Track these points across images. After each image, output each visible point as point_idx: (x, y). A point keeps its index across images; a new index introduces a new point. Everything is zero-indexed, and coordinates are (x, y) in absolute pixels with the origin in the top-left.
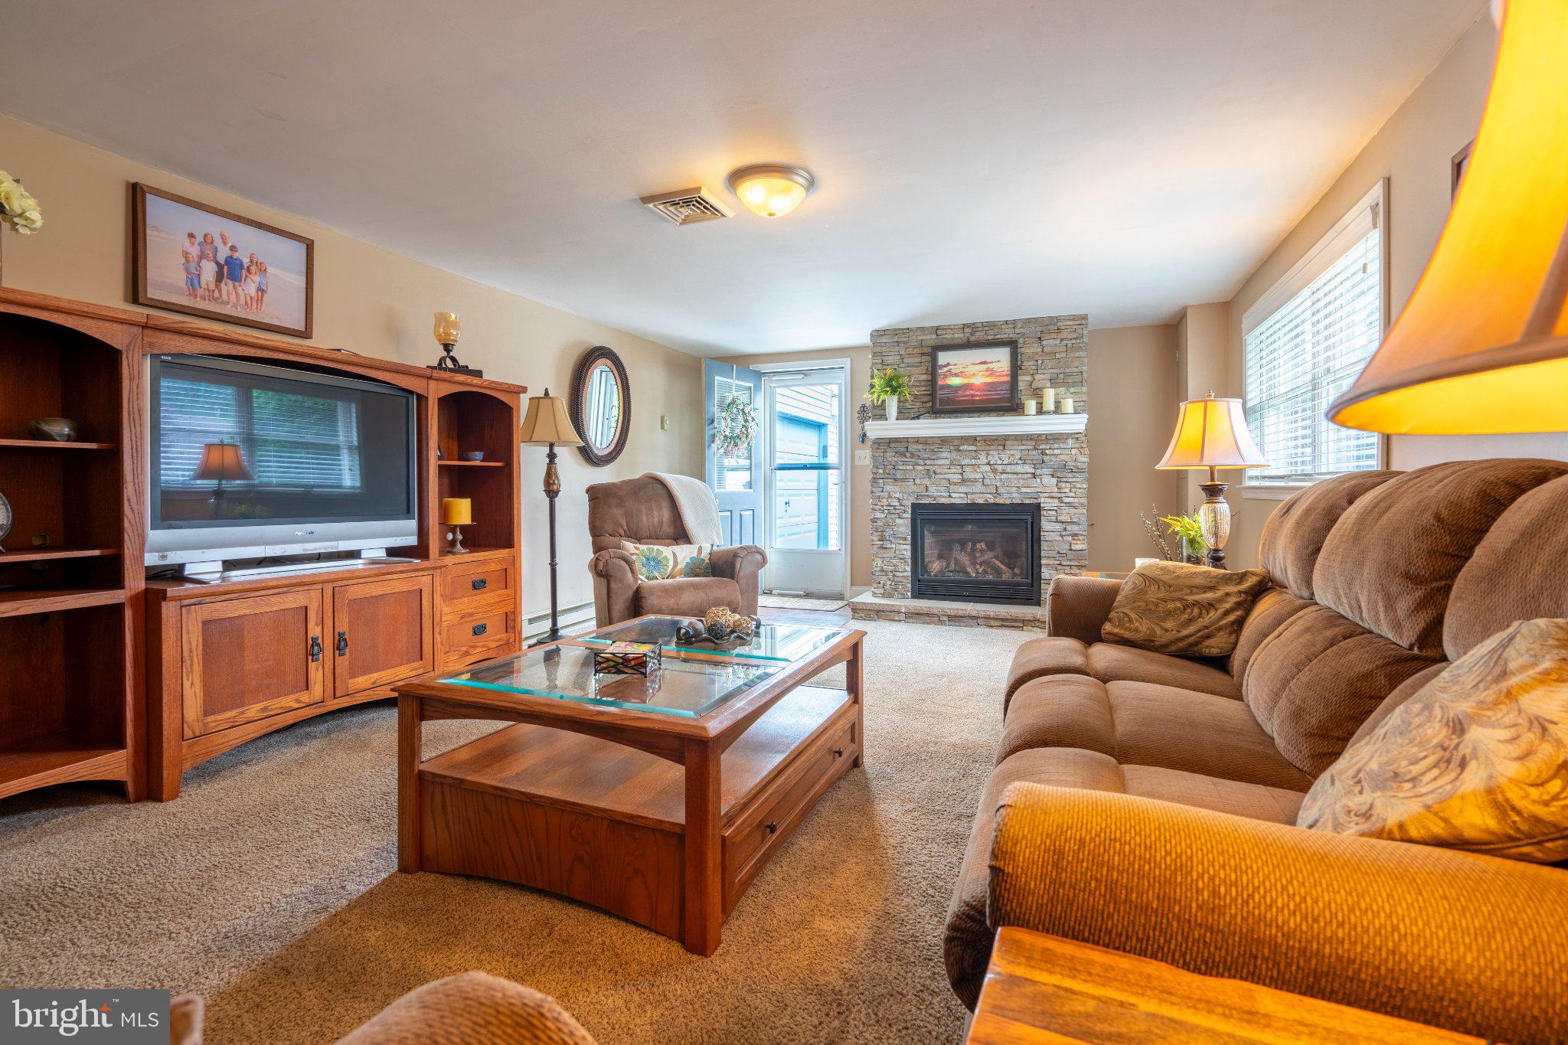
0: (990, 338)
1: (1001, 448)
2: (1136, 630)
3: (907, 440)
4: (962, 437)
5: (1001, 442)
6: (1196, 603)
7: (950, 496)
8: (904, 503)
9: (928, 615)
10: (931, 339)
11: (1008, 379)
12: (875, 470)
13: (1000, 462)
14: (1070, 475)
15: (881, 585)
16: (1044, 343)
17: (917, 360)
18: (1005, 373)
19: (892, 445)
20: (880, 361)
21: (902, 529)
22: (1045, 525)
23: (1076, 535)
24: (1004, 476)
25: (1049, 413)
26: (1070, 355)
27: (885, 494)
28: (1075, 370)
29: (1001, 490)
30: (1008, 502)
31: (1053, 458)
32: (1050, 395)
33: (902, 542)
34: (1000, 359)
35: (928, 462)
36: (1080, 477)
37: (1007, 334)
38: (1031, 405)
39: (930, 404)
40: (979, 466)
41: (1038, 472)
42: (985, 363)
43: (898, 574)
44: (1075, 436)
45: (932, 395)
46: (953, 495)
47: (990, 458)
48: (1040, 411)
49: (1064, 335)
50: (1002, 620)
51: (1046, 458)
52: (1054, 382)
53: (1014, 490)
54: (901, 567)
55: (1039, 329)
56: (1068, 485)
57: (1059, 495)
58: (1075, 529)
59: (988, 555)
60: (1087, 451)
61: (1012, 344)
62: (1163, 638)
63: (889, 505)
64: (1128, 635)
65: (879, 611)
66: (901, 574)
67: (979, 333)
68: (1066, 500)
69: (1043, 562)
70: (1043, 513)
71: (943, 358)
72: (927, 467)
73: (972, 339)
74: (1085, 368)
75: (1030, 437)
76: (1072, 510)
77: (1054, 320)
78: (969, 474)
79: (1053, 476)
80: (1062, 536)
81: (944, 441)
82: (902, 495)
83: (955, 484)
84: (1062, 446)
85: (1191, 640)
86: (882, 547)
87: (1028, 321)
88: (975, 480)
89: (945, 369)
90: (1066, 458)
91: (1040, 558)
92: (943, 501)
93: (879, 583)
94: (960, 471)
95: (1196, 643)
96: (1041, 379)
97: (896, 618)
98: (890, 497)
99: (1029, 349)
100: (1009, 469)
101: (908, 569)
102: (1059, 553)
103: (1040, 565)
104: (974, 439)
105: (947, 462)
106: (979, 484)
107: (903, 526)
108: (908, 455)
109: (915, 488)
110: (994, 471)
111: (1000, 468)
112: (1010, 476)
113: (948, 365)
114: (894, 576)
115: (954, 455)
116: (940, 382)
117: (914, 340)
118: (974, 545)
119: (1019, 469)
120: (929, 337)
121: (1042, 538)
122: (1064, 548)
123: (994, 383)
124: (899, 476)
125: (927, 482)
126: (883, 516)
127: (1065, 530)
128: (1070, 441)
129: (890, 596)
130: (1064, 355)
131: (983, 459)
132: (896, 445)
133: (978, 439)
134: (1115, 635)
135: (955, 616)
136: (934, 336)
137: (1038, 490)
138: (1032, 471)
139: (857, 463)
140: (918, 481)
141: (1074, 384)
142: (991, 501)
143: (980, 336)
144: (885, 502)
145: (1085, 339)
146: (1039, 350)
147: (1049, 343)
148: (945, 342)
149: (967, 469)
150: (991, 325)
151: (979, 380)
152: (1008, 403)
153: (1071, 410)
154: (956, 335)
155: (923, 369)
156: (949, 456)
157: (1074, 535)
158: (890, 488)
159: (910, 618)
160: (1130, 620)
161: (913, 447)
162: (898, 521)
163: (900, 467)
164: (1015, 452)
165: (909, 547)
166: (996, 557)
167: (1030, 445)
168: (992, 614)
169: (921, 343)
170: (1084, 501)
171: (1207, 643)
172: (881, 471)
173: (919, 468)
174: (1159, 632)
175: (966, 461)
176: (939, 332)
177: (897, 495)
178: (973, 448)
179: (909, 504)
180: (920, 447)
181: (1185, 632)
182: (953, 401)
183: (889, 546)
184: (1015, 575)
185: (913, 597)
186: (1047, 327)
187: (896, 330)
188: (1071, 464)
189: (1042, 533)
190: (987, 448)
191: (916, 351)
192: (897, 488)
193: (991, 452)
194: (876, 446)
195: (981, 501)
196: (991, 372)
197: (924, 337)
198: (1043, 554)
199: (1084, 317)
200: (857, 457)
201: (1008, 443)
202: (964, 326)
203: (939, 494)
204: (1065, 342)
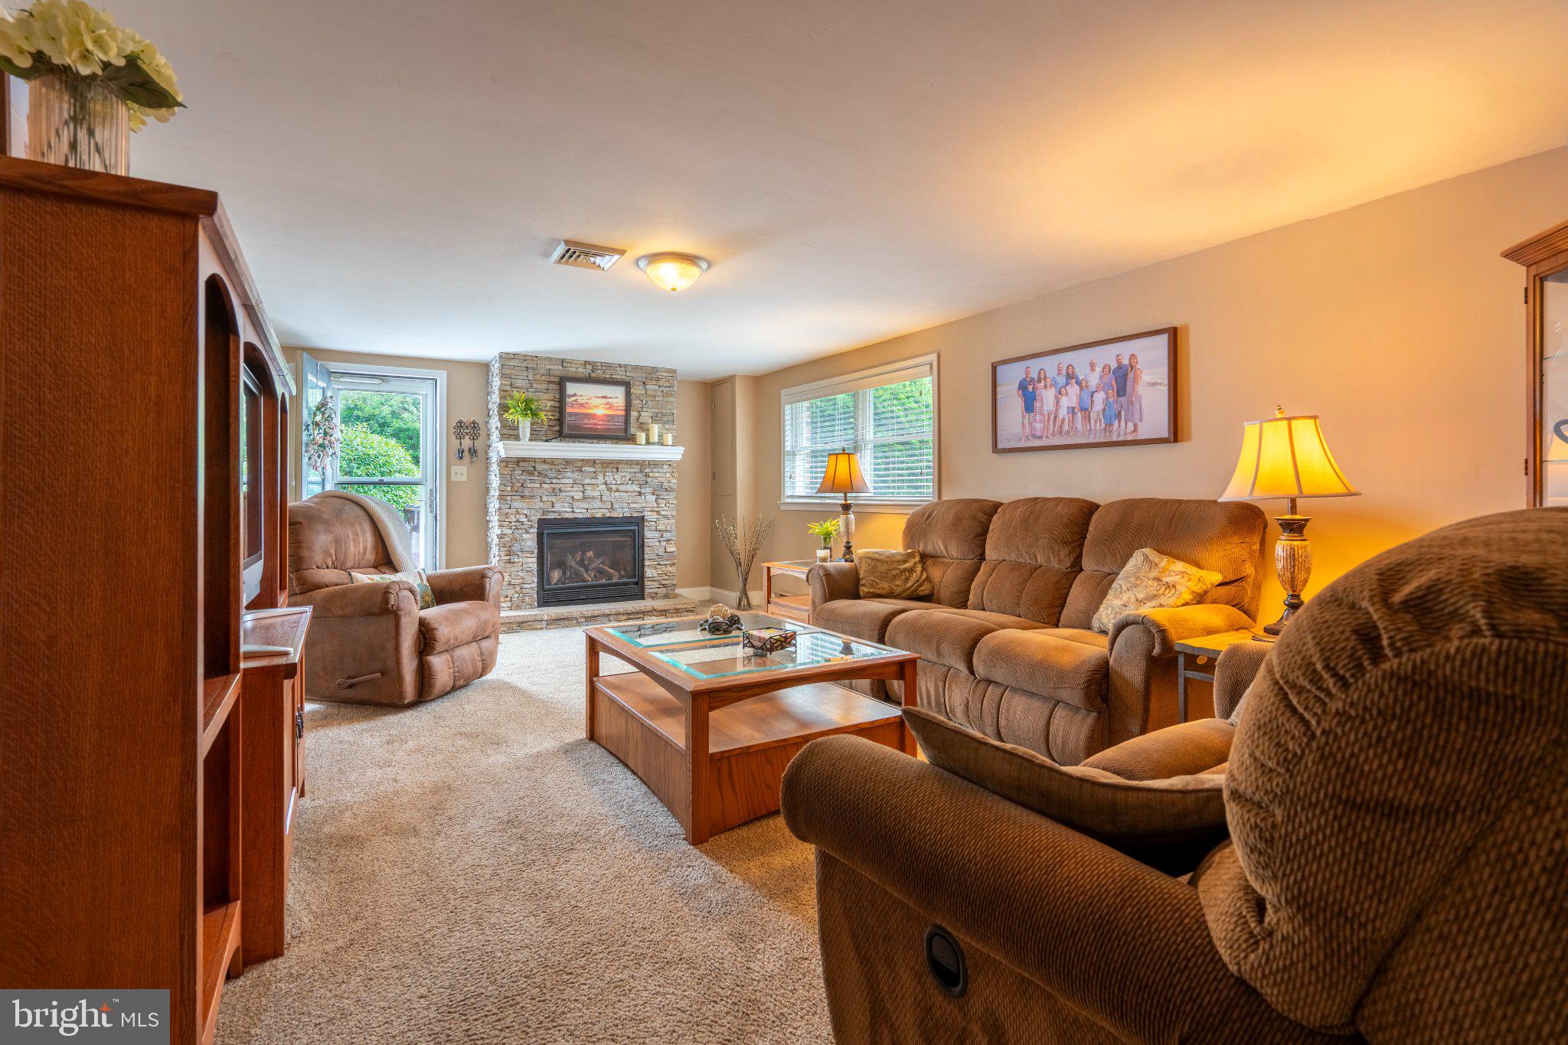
0: (608, 376)
1: (615, 470)
2: (882, 588)
3: (534, 460)
4: (583, 460)
5: (615, 465)
6: (905, 570)
7: (573, 512)
8: (532, 518)
9: (567, 619)
10: (557, 369)
11: (623, 413)
12: (503, 488)
13: (614, 482)
14: (665, 493)
15: (509, 599)
16: (648, 387)
17: (545, 386)
18: (621, 408)
19: (521, 464)
20: (509, 383)
21: (529, 543)
22: (648, 534)
23: (669, 540)
24: (617, 494)
25: (654, 444)
26: (666, 399)
27: (513, 511)
28: (669, 411)
29: (616, 506)
30: (621, 516)
31: (654, 480)
32: (655, 429)
33: (528, 555)
34: (617, 395)
35: (554, 481)
36: (672, 495)
37: (620, 375)
38: (642, 437)
39: (557, 428)
40: (597, 485)
41: (643, 491)
42: (605, 397)
43: (525, 586)
44: (669, 463)
45: (560, 421)
46: (575, 510)
47: (607, 478)
48: (648, 443)
49: (661, 383)
50: (628, 614)
51: (649, 480)
52: (654, 419)
53: (625, 505)
54: (529, 579)
55: (644, 375)
56: (664, 501)
57: (657, 509)
58: (667, 535)
59: (597, 563)
60: (676, 475)
61: (627, 385)
62: (899, 590)
63: (518, 521)
64: (879, 592)
65: (522, 623)
66: (528, 586)
67: (599, 371)
68: (663, 513)
69: (647, 563)
70: (646, 523)
71: (571, 388)
72: (553, 486)
73: (593, 375)
74: (675, 411)
75: (637, 462)
76: (666, 521)
77: (655, 370)
78: (590, 493)
79: (653, 494)
80: (659, 542)
81: (568, 462)
82: (530, 511)
83: (578, 500)
84: (660, 470)
85: (913, 588)
86: (509, 562)
87: (636, 367)
88: (593, 498)
89: (573, 399)
90: (663, 480)
91: (643, 560)
92: (567, 516)
93: (507, 597)
94: (582, 489)
95: (916, 590)
96: (646, 416)
97: (539, 627)
98: (518, 513)
99: (637, 390)
100: (621, 488)
101: (535, 580)
102: (658, 555)
103: (643, 566)
104: (593, 462)
105: (571, 481)
106: (598, 501)
107: (530, 540)
108: (536, 473)
109: (541, 505)
110: (610, 490)
111: (614, 487)
112: (622, 494)
113: (575, 395)
114: (522, 588)
115: (576, 475)
116: (569, 410)
117: (544, 367)
118: (583, 553)
119: (629, 488)
120: (556, 367)
121: (646, 544)
122: (661, 551)
123: (612, 415)
124: (526, 494)
125: (553, 499)
126: (510, 532)
127: (662, 536)
128: (665, 466)
129: (518, 608)
130: (660, 399)
131: (601, 479)
132: (525, 464)
133: (597, 462)
134: (871, 593)
135: (591, 617)
136: (561, 368)
137: (643, 505)
138: (638, 489)
139: (453, 478)
140: (545, 498)
141: (667, 422)
142: (608, 515)
143: (599, 373)
144: (513, 518)
145: (675, 388)
146: (644, 392)
147: (651, 387)
148: (570, 375)
149: (588, 488)
150: (608, 366)
151: (600, 412)
152: (623, 435)
153: (670, 443)
154: (580, 370)
155: (550, 396)
156: (572, 475)
157: (668, 541)
158: (517, 504)
159: (551, 624)
160: (877, 584)
161: (540, 467)
162: (525, 536)
163: (529, 485)
164: (625, 474)
165: (535, 560)
166: (603, 563)
167: (636, 469)
168: (621, 610)
169: (549, 373)
170: (674, 513)
171: (921, 589)
172: (509, 489)
173: (546, 486)
174: (894, 587)
175: (587, 481)
176: (565, 365)
177: (525, 512)
178: (593, 469)
179: (535, 519)
180: (546, 467)
181: (909, 585)
182: (579, 428)
183: (516, 560)
184: (621, 577)
185: (539, 606)
186: (651, 374)
187: (525, 356)
188: (666, 485)
189: (646, 540)
190: (604, 470)
191: (543, 378)
192: (524, 505)
193: (607, 474)
194: (504, 464)
195: (599, 515)
196: (610, 406)
197: (552, 367)
198: (646, 556)
199: (674, 371)
200: (453, 473)
201: (620, 466)
202: (586, 363)
203: (563, 509)
204: (661, 389)
